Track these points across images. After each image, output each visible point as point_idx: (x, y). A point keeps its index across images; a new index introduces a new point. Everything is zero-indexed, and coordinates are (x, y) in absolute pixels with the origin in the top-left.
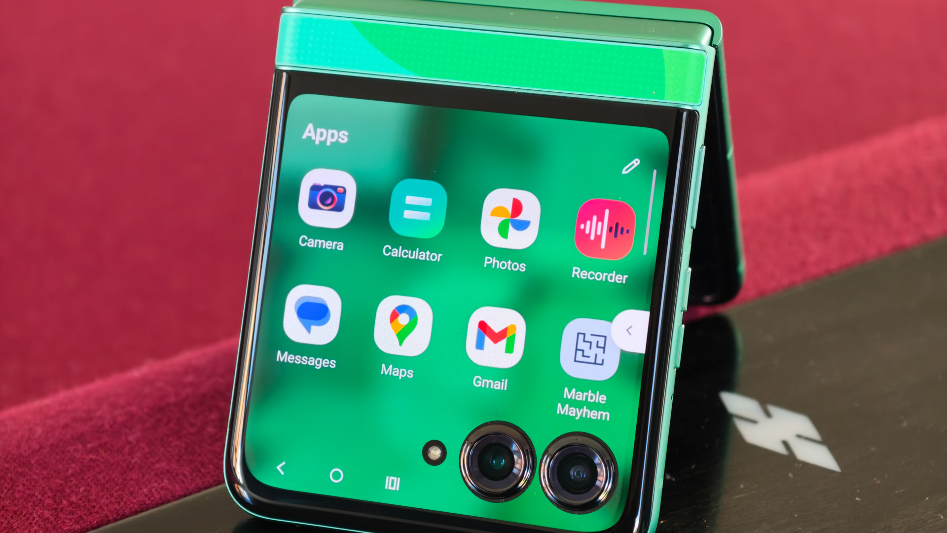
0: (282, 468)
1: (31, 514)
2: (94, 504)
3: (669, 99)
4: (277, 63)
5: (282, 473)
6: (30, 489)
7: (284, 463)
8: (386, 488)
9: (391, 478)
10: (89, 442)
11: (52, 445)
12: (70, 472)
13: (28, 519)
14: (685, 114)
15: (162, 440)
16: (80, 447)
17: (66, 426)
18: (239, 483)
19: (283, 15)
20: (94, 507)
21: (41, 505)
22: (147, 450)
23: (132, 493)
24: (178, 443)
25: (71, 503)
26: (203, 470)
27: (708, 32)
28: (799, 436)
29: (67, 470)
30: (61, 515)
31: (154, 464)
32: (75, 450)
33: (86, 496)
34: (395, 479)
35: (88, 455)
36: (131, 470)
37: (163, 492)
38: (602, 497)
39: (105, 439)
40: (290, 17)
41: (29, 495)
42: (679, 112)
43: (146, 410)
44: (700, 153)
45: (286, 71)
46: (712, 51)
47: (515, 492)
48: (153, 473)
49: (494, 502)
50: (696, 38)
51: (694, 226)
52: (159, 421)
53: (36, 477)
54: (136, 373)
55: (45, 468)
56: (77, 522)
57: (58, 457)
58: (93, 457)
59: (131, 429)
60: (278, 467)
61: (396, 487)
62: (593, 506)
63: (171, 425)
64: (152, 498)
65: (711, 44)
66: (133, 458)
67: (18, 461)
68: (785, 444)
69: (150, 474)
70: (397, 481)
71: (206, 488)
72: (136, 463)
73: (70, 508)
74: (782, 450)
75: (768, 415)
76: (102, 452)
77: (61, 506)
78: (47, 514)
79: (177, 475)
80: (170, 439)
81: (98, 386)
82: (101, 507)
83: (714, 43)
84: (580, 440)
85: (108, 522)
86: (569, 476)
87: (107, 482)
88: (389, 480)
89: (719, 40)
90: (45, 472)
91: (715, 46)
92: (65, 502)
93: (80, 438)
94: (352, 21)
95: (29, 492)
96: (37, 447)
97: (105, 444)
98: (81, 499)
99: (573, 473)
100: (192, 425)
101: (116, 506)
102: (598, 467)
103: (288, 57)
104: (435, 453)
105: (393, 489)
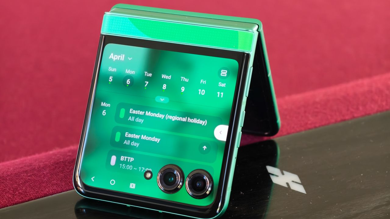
0: (93, 179)
1: (4, 196)
2: (28, 193)
3: (240, 49)
4: (101, 32)
5: (93, 181)
6: (5, 188)
7: (94, 177)
8: (130, 187)
9: (132, 184)
10: (29, 173)
11: (15, 174)
12: (21, 182)
13: (3, 197)
14: (246, 54)
15: (56, 173)
16: (25, 174)
17: (22, 168)
18: (79, 187)
19: (105, 15)
20: (28, 194)
21: (8, 193)
22: (50, 176)
23: (42, 191)
24: (62, 175)
25: (19, 193)
26: (69, 184)
27: (257, 27)
28: (293, 181)
29: (20, 182)
30: (15, 196)
31: (51, 181)
32: (24, 175)
33: (26, 191)
34: (133, 184)
35: (28, 177)
36: (43, 183)
37: (53, 191)
38: (208, 193)
39: (35, 172)
40: (108, 16)
41: (4, 190)
42: (244, 53)
43: (52, 164)
44: (250, 69)
45: (104, 35)
46: (257, 33)
47: (177, 190)
48: (51, 184)
49: (170, 194)
50: (251, 28)
51: (247, 96)
52: (56, 167)
53: (8, 184)
54: (51, 152)
55: (11, 181)
56: (20, 199)
57: (17, 178)
58: (30, 178)
59: (45, 170)
60: (92, 179)
61: (134, 187)
62: (205, 196)
63: (60, 169)
64: (49, 193)
65: (257, 31)
66: (44, 179)
67: (2, 178)
68: (288, 184)
69: (50, 184)
70: (134, 185)
71: (70, 190)
72: (45, 181)
73: (19, 194)
74: (286, 186)
75: (283, 174)
76: (33, 177)
77: (15, 194)
78: (10, 196)
79: (60, 185)
80: (59, 173)
81: (37, 156)
82: (30, 195)
83: (258, 30)
84: (200, 172)
85: (32, 200)
86: (197, 185)
87: (34, 187)
88: (131, 184)
89: (261, 30)
90: (11, 182)
91: (259, 32)
92: (17, 192)
93: (26, 172)
94: (128, 18)
95: (4, 189)
96: (10, 174)
97: (35, 174)
98: (23, 192)
99: (198, 184)
100: (68, 169)
101: (35, 194)
102: (206, 181)
103: (105, 30)
104: (149, 175)
105: (133, 188)
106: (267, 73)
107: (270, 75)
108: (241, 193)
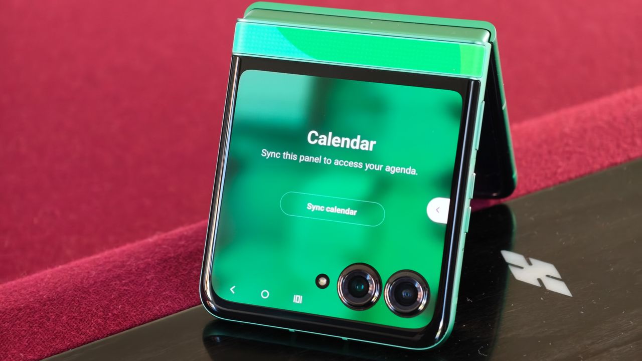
0: (233, 289)
1: (91, 321)
2: (127, 315)
3: (463, 74)
4: (233, 52)
5: (234, 293)
6: (89, 307)
7: (234, 287)
8: (294, 301)
9: (297, 296)
10: (124, 280)
11: (102, 281)
12: (113, 296)
13: (88, 324)
14: (473, 82)
15: (166, 278)
16: (118, 282)
17: (109, 271)
18: (209, 300)
19: (238, 23)
20: (127, 317)
21: (96, 316)
22: (158, 284)
23: (149, 309)
24: (176, 280)
25: (114, 315)
26: (191, 296)
27: (488, 34)
28: (548, 276)
29: (111, 296)
30: (108, 321)
31: (162, 292)
32: (115, 284)
33: (122, 311)
34: (299, 296)
35: (123, 287)
36: (149, 296)
37: (167, 308)
38: (421, 308)
39: (133, 278)
40: (242, 25)
41: (89, 310)
42: (469, 81)
43: (157, 261)
44: (481, 106)
45: (239, 56)
46: (490, 45)
47: (370, 304)
48: (161, 298)
49: (360, 310)
50: (479, 37)
51: (478, 148)
52: (164, 267)
53: (93, 300)
54: (150, 240)
55: (98, 295)
56: (118, 326)
57: (105, 288)
58: (126, 288)
59: (148, 272)
60: (231, 289)
62: (416, 312)
63: (172, 270)
64: (161, 312)
65: (489, 42)
66: (149, 289)
67: (82, 290)
68: (539, 280)
69: (160, 298)
70: (300, 298)
71: (193, 306)
72: (151, 291)
73: (113, 318)
74: (537, 284)
75: (530, 264)
76: (131, 285)
77: (108, 317)
78: (100, 321)
79: (176, 299)
80: (171, 278)
81: (128, 247)
82: (131, 317)
83: (491, 41)
84: (408, 274)
85: (136, 326)
86: (402, 296)
87: (135, 302)
88: (295, 297)
89: (494, 39)
90: (98, 297)
91: (491, 43)
92: (110, 314)
93: (119, 277)
94: (277, 27)
95: (89, 308)
96: (93, 282)
97: (133, 281)
98: (119, 312)
99: (404, 294)
100: (184, 270)
101: (140, 316)
102: (418, 289)
103: (240, 48)
104: (323, 281)
105: (298, 303)
106: (501, 105)
107: (504, 107)
108: (468, 300)
